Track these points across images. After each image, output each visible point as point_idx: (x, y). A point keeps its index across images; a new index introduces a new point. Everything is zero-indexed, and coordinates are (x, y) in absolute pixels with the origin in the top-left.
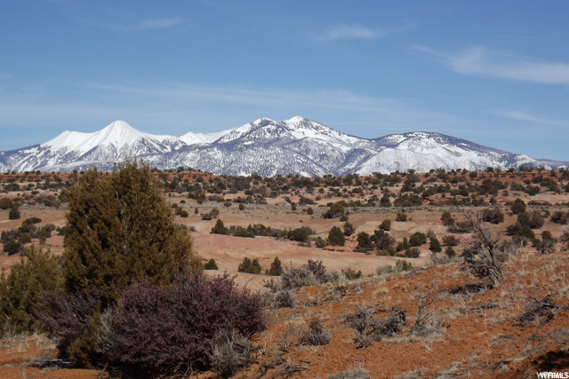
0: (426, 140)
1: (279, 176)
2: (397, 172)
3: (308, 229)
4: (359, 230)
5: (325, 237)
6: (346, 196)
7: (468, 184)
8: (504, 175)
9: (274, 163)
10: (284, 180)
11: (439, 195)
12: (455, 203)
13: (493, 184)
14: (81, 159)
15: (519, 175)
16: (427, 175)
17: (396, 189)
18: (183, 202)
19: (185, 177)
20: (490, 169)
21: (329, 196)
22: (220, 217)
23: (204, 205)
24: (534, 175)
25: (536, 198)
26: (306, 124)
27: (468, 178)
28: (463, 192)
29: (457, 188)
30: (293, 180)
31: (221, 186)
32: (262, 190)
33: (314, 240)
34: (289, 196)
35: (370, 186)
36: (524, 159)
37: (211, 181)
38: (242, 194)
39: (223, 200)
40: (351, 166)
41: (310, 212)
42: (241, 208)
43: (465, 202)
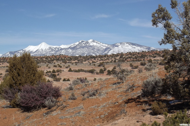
0: (126, 44)
1: (86, 56)
2: (118, 53)
3: (94, 69)
4: (107, 69)
5: (99, 71)
6: (104, 60)
7: (137, 56)
8: (147, 53)
9: (85, 52)
10: (88, 57)
11: (130, 59)
12: (134, 61)
13: (144, 55)
14: (34, 53)
15: (151, 53)
16: (126, 54)
17: (118, 58)
18: (61, 64)
19: (61, 57)
20: (143, 51)
21: (100, 60)
22: (70, 67)
23: (66, 64)
24: (155, 52)
25: (155, 59)
26: (93, 41)
27: (137, 54)
28: (136, 58)
29: (134, 57)
30: (90, 57)
31: (71, 59)
32: (82, 60)
33: (96, 72)
34: (89, 61)
35: (111, 57)
36: (152, 48)
37: (68, 58)
38: (76, 61)
39: (71, 63)
40: (106, 52)
41: (95, 65)
42: (76, 65)
43: (136, 61)
